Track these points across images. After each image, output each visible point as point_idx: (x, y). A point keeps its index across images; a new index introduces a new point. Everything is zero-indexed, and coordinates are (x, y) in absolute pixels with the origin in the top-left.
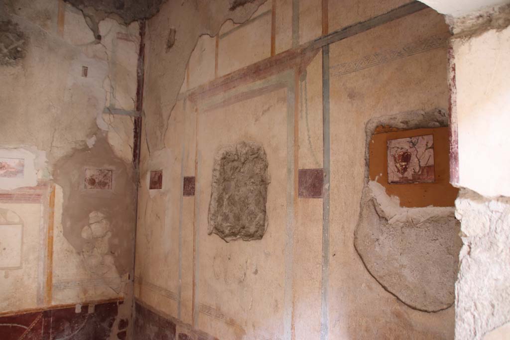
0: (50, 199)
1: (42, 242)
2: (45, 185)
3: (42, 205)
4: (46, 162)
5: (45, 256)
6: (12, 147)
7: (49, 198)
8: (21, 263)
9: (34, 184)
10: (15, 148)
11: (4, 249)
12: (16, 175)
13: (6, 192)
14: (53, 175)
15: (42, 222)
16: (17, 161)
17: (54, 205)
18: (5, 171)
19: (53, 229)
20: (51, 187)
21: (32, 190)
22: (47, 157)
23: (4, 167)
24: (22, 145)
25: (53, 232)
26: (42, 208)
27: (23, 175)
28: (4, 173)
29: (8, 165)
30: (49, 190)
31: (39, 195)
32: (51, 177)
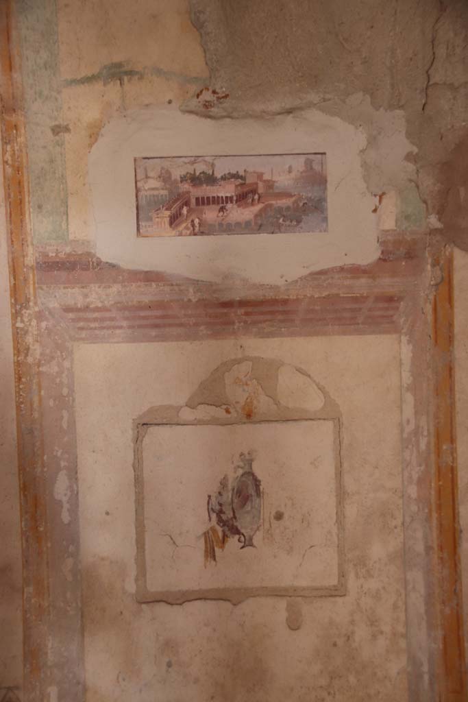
0: (435, 310)
1: (413, 491)
2: (410, 256)
3: (404, 339)
4: (409, 157)
5: (428, 549)
6: (275, 106)
7: (429, 308)
8: (342, 575)
9: (368, 254)
10: (289, 112)
11: (279, 516)
12: (299, 222)
13: (270, 295)
14: (441, 213)
15: (409, 411)
16: (299, 164)
17: (451, 340)
18: (260, 206)
19: (452, 440)
20: (436, 263)
21: (363, 281)
22: (409, 135)
23: (254, 191)
24: (313, 97)
25: (453, 451)
26: (406, 352)
27: (325, 219)
28: (256, 216)
29: (270, 185)
30: (429, 273)
31: (390, 299)
32: (434, 221)
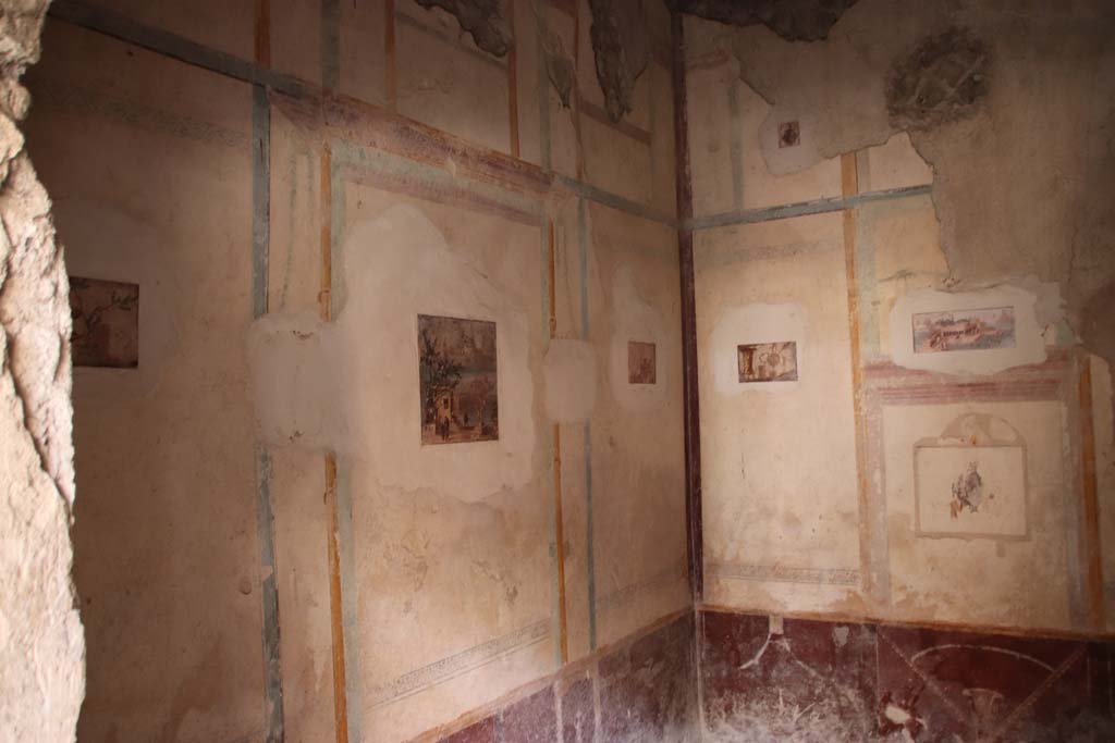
0: (1080, 388)
1: (1070, 486)
2: (1065, 358)
3: (1063, 404)
4: (1063, 307)
5: (1080, 518)
6: (985, 284)
7: (1077, 386)
8: (1028, 530)
9: (1039, 357)
10: (992, 287)
11: (992, 497)
12: (999, 342)
13: (985, 380)
14: (1082, 335)
15: (1066, 442)
16: (999, 313)
17: (1090, 404)
18: (976, 336)
19: (1094, 459)
20: (1080, 362)
21: (1037, 372)
22: (1062, 295)
23: (975, 328)
24: (1006, 278)
25: (1094, 465)
26: (1064, 410)
27: (1014, 340)
28: (978, 339)
29: (983, 324)
30: (1076, 368)
31: (1053, 382)
32: (1078, 340)
